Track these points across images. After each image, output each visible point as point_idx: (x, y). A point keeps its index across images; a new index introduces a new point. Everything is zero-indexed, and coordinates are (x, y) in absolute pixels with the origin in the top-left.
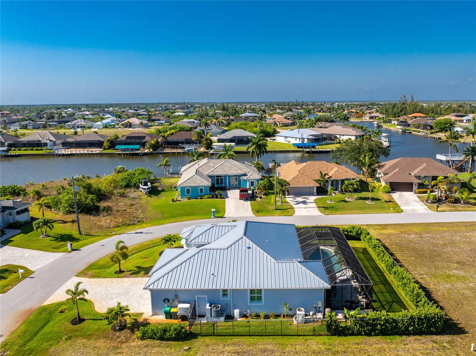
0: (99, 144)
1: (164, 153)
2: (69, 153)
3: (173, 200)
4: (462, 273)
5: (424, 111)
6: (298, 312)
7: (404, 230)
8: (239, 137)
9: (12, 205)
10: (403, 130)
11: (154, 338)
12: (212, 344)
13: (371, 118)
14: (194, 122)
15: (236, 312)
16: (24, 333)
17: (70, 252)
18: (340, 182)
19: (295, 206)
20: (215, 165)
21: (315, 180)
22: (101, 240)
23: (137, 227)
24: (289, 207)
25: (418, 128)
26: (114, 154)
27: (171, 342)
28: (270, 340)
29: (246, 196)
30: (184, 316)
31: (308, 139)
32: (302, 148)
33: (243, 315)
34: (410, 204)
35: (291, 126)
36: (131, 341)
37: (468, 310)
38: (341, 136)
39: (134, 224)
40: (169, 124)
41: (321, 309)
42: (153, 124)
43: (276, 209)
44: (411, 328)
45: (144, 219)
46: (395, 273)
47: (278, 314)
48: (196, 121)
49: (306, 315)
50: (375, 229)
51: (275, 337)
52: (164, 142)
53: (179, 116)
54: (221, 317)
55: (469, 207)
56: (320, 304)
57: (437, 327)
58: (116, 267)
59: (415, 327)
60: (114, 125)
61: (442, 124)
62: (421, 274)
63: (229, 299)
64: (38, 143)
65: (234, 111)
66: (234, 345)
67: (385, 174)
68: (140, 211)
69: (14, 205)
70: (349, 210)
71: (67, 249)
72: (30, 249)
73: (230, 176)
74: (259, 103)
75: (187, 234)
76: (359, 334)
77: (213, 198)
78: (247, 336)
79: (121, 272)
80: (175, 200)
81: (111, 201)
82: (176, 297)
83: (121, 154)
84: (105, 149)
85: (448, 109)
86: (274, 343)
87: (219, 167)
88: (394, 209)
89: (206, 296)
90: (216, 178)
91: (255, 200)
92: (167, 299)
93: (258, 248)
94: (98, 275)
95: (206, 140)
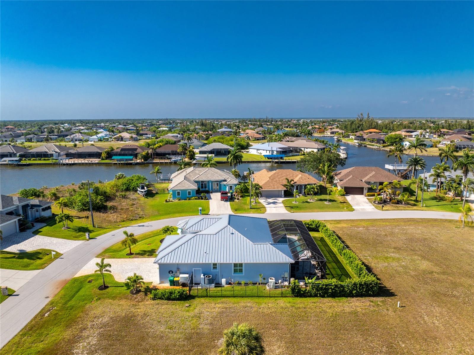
0: (97, 155)
1: (154, 163)
2: (73, 162)
3: (166, 201)
4: (397, 255)
5: (379, 127)
6: (270, 280)
7: (355, 224)
8: (217, 149)
9: (38, 204)
10: (359, 144)
11: (163, 299)
12: (207, 303)
13: (332, 133)
14: (177, 136)
15: (224, 281)
16: (64, 296)
17: (88, 240)
18: (303, 187)
19: (266, 206)
20: (200, 173)
21: (283, 185)
22: (112, 231)
23: (139, 222)
24: (261, 207)
25: (372, 143)
26: (111, 163)
27: (175, 301)
28: (249, 300)
29: (227, 198)
30: (184, 283)
31: (277, 151)
32: (271, 158)
33: (229, 283)
34: (361, 205)
35: (262, 140)
36: (145, 301)
37: (399, 281)
38: (306, 149)
39: (136, 220)
40: (155, 138)
41: (287, 278)
42: (141, 138)
43: (251, 208)
44: (354, 292)
45: (144, 216)
46: (344, 254)
47: (255, 282)
48: (179, 136)
49: (276, 283)
50: (331, 224)
51: (253, 298)
52: (153, 153)
53: (163, 131)
54: (212, 284)
55: (409, 207)
56: (287, 275)
57: (373, 291)
58: (127, 251)
59: (357, 291)
60: (108, 139)
61: (393, 139)
62: (365, 256)
63: (218, 271)
64: (45, 154)
65: (212, 127)
66: (223, 303)
67: (341, 181)
68: (140, 209)
69: (40, 203)
70: (310, 209)
71: (86, 238)
72: (56, 237)
73: (212, 182)
74: (233, 119)
75: (182, 225)
76: (316, 296)
77: (199, 199)
78: (232, 297)
79: (131, 254)
80: (168, 200)
81: (115, 201)
82: (178, 269)
83: (116, 164)
84: (103, 159)
85: (400, 126)
86: (252, 302)
87: (204, 174)
88: (347, 209)
89: (201, 269)
90: (201, 183)
91: (234, 201)
92: (171, 271)
93: (239, 234)
94: (113, 256)
95: (190, 151)
